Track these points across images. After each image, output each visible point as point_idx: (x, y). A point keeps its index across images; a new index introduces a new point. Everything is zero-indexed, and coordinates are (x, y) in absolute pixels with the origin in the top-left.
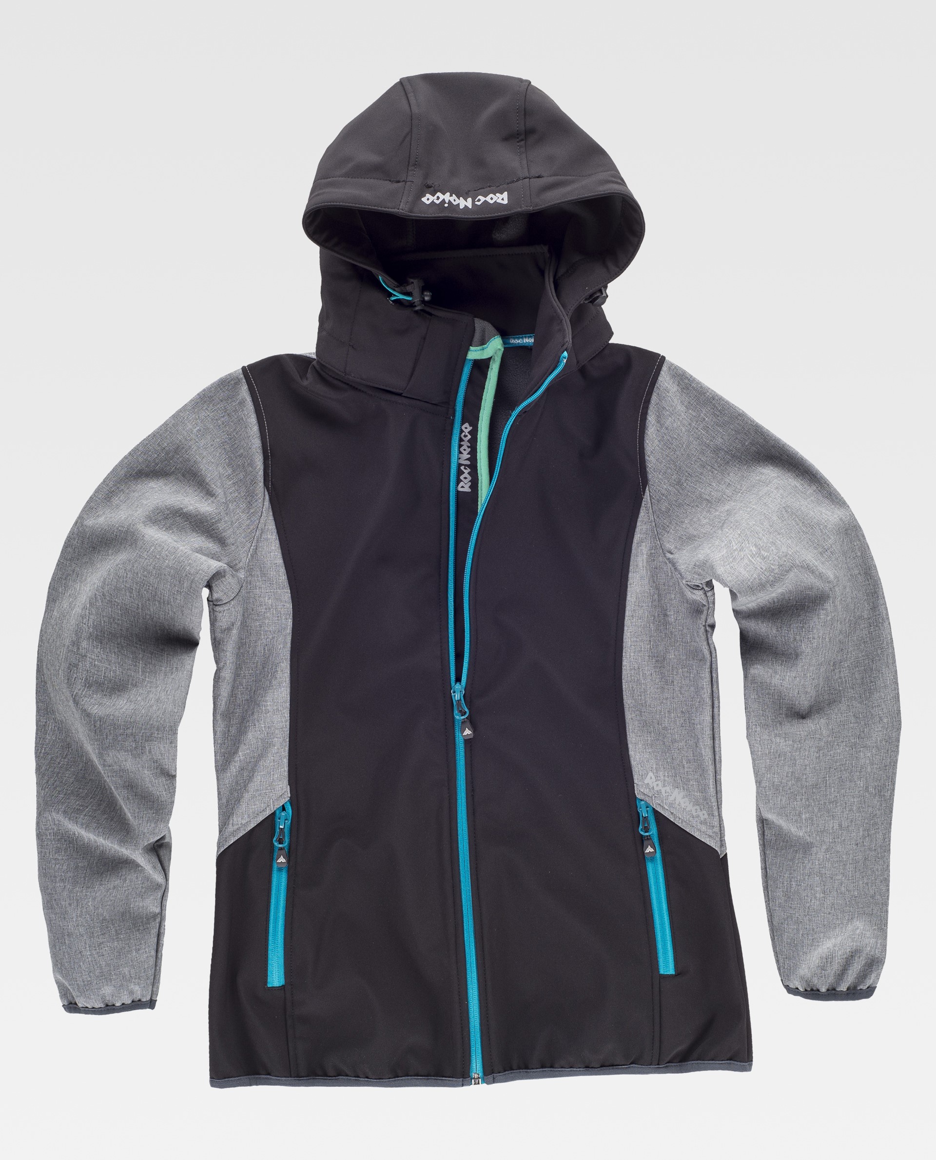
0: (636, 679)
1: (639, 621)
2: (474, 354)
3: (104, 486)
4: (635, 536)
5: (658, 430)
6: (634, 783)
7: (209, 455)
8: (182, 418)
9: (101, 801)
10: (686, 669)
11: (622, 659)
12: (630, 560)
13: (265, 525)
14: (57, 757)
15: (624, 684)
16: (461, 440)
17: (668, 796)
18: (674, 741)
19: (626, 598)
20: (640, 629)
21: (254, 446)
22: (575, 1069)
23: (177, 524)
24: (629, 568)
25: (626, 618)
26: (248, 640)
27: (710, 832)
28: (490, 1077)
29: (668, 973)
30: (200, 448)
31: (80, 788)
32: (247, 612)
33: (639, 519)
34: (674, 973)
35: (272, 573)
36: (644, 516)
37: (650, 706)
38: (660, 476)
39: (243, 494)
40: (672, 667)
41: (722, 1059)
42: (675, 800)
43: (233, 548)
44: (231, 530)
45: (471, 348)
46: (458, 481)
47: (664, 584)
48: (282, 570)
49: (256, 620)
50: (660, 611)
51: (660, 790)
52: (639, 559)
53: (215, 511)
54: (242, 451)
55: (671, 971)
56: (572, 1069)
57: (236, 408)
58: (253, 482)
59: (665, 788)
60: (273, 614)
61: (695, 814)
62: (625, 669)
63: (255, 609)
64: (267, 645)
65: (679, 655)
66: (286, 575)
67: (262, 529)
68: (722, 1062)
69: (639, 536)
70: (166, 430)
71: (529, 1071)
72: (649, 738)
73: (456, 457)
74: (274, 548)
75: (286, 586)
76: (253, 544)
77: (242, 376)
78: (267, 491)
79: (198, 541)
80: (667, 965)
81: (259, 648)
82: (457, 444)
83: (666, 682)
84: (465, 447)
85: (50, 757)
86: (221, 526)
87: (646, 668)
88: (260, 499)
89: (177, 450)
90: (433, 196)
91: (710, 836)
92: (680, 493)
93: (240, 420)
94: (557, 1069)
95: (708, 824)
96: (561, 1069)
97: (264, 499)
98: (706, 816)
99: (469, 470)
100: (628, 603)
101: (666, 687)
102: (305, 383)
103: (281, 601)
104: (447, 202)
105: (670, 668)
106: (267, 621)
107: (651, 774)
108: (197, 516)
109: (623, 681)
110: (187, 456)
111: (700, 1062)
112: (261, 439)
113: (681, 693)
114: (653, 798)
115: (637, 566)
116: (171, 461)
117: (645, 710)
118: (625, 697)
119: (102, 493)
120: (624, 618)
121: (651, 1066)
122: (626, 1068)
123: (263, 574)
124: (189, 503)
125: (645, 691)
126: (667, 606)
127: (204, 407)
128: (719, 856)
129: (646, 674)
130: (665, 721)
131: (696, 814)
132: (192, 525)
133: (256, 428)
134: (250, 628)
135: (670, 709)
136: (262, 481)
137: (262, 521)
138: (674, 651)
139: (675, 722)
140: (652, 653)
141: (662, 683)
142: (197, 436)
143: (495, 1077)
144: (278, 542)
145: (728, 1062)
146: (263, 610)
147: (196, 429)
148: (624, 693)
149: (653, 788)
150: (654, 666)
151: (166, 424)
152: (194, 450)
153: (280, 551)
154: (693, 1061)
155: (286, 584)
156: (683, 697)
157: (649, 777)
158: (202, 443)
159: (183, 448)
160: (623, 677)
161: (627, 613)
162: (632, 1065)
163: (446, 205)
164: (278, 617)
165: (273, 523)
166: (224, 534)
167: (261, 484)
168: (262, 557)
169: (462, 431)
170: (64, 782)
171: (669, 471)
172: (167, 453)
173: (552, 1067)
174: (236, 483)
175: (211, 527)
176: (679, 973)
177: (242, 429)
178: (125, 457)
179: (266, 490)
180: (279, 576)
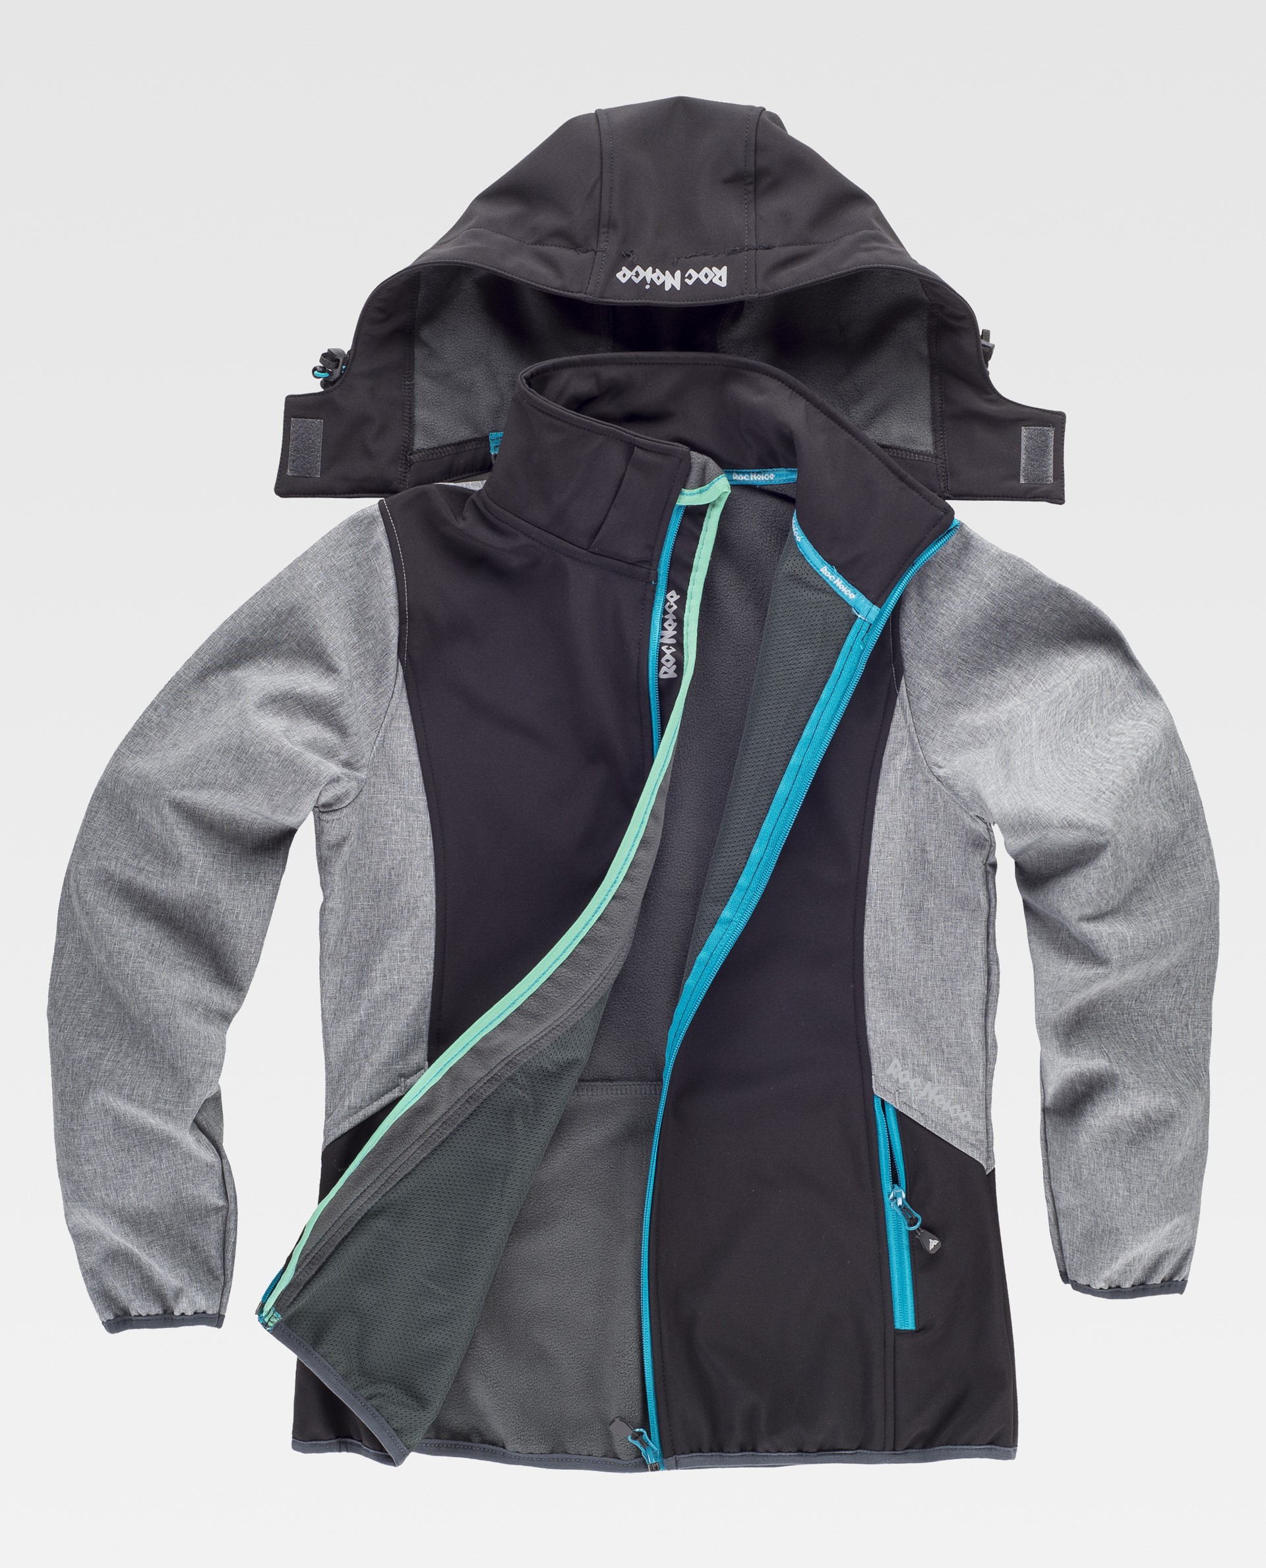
0: (883, 934)
1: (889, 858)
2: (689, 498)
3: (197, 661)
4: (887, 746)
5: (918, 605)
6: (872, 1075)
7: (332, 617)
8: (300, 569)
9: (121, 1040)
10: (950, 923)
11: (865, 908)
12: (879, 777)
13: (396, 710)
14: (72, 987)
15: (865, 940)
16: (665, 612)
17: (918, 1090)
18: (930, 1018)
19: (872, 828)
20: (889, 869)
21: (389, 606)
22: (783, 1454)
23: (287, 708)
24: (877, 789)
25: (872, 854)
26: (368, 861)
27: (972, 1139)
28: (672, 1460)
29: (906, 1328)
30: (321, 608)
31: (98, 1026)
32: (368, 823)
33: (893, 724)
34: (914, 1328)
35: (403, 774)
36: (899, 719)
37: (900, 970)
38: (920, 666)
39: (370, 669)
40: (932, 920)
41: (980, 1443)
42: (927, 1096)
43: (356, 739)
44: (355, 716)
45: (685, 491)
46: (660, 665)
47: (922, 811)
48: (417, 770)
49: (380, 835)
50: (917, 845)
51: (908, 1082)
52: (891, 776)
53: (336, 691)
54: (373, 612)
55: (910, 1325)
56: (780, 1454)
57: (368, 556)
58: (385, 653)
59: (914, 1080)
60: (402, 828)
61: (953, 1116)
62: (868, 921)
63: (378, 820)
64: (393, 868)
65: (941, 904)
66: (421, 777)
67: (392, 715)
68: (980, 1447)
69: (892, 746)
70: (279, 585)
71: (724, 1454)
72: (894, 1014)
73: (657, 634)
74: (407, 740)
75: (421, 791)
76: (380, 735)
77: (378, 513)
78: (402, 664)
79: (313, 730)
80: (905, 1318)
81: (382, 872)
82: (659, 618)
83: (923, 941)
84: (670, 621)
85: (65, 987)
86: (343, 711)
87: (897, 920)
88: (392, 675)
89: (292, 611)
90: (631, 271)
91: (972, 1145)
92: (948, 688)
93: (373, 571)
94: (760, 1454)
95: (971, 1129)
96: (765, 1454)
97: (396, 675)
98: (969, 1118)
99: (673, 650)
100: (874, 834)
101: (922, 946)
102: (461, 524)
103: (414, 811)
104: (649, 281)
105: (929, 921)
106: (394, 837)
107: (896, 1061)
108: (313, 697)
109: (865, 936)
110: (305, 620)
111: (951, 1447)
112: (398, 597)
113: (942, 955)
114: (897, 1096)
115: (888, 785)
116: (283, 626)
117: (893, 976)
118: (866, 958)
119: (195, 671)
120: (869, 854)
121: (885, 1452)
122: (852, 1454)
123: (392, 774)
124: (304, 682)
125: (894, 950)
126: (925, 840)
127: (330, 553)
128: (985, 1172)
129: (895, 928)
130: (919, 991)
131: (956, 1115)
132: (306, 710)
133: (392, 583)
134: (371, 845)
135: (926, 975)
136: (396, 651)
137: (393, 704)
138: (934, 899)
139: (933, 992)
140: (905, 900)
141: (918, 941)
142: (318, 592)
143: (678, 1460)
144: (412, 732)
145: (988, 1446)
146: (389, 822)
147: (317, 584)
148: (865, 953)
149: (898, 1080)
150: (907, 919)
151: (279, 577)
152: (313, 611)
153: (415, 744)
154: (940, 1446)
155: (422, 788)
156: (945, 959)
157: (893, 1065)
158: (325, 600)
159: (299, 608)
160: (865, 931)
161: (873, 848)
162: (859, 1451)
163: (647, 287)
164: (409, 832)
165: (407, 707)
166: (346, 721)
167: (394, 656)
168: (391, 752)
169: (666, 601)
170: (82, 1019)
171: (932, 658)
172: (279, 616)
173: (754, 1450)
174: (363, 655)
175: (330, 712)
176: (921, 1329)
177: (374, 584)
178: (226, 622)
179: (400, 663)
180: (413, 777)
